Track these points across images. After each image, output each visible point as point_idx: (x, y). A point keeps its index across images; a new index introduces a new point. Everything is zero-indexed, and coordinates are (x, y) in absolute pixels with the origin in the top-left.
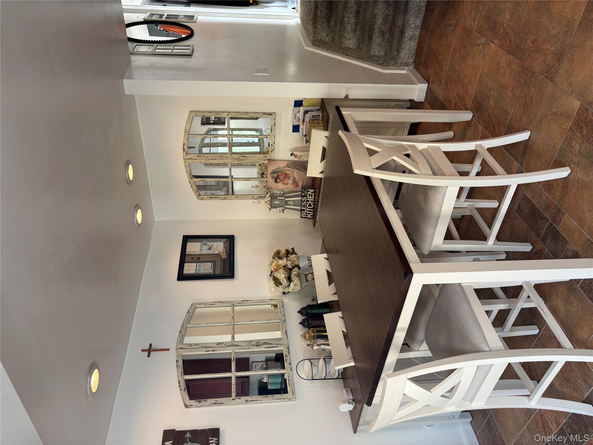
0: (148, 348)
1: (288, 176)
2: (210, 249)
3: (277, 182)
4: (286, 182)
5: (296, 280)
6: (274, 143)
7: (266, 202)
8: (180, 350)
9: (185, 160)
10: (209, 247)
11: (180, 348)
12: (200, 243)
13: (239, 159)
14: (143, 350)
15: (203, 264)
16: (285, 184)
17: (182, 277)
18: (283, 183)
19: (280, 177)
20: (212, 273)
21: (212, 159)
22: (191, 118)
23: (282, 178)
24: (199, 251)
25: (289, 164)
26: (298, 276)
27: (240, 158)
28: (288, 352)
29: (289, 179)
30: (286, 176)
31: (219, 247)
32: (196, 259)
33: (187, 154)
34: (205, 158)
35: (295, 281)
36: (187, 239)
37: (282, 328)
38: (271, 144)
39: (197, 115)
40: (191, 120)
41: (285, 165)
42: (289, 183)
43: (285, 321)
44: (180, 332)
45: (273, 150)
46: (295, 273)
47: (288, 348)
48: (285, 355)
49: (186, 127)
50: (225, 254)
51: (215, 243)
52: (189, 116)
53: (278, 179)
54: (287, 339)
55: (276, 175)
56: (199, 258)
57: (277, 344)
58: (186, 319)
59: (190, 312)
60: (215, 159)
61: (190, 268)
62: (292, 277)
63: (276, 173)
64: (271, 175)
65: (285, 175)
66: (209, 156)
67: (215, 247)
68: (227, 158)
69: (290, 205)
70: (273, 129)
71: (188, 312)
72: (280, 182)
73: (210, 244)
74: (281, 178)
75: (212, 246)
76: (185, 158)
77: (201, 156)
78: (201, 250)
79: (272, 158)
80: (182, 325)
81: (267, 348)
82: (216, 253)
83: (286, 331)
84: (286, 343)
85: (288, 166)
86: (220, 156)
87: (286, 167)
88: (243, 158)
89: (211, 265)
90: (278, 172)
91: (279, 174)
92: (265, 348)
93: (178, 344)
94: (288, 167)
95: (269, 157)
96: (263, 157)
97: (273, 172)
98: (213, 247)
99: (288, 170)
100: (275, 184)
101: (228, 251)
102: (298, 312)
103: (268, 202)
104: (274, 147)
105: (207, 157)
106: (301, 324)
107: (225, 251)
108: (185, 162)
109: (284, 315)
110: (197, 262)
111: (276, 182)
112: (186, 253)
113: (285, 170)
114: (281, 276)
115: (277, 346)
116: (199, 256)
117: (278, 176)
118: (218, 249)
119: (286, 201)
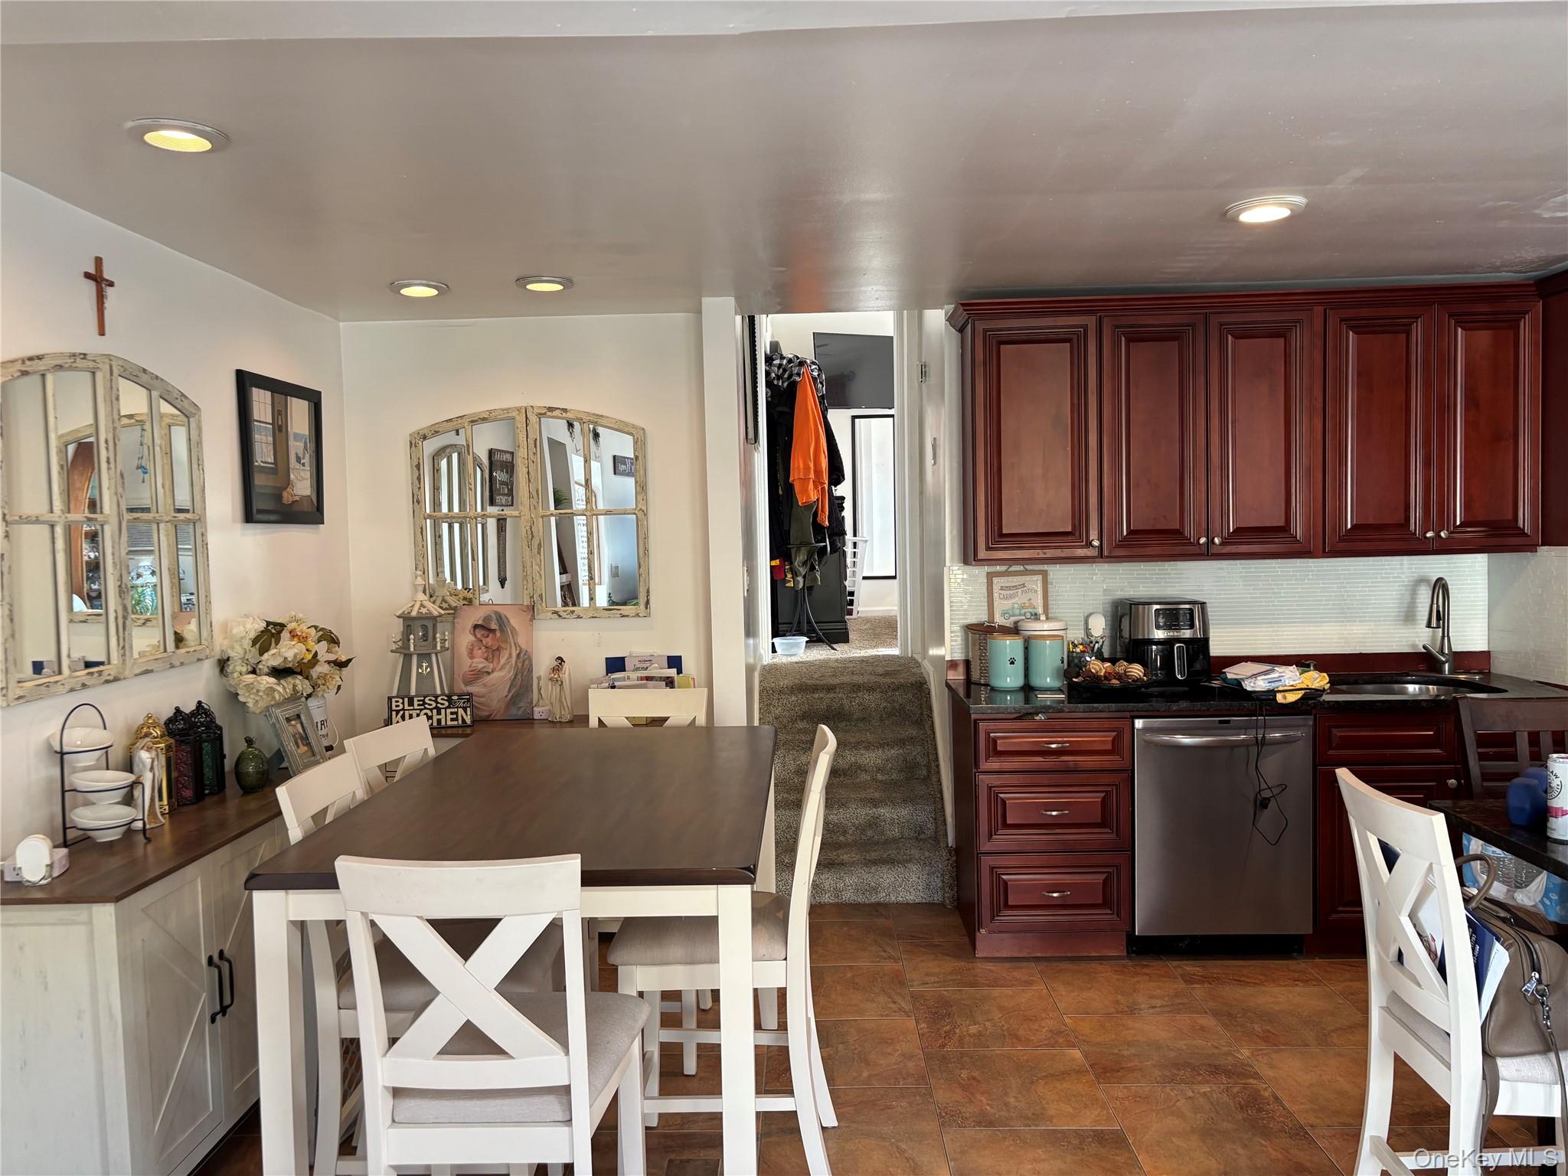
0: (106, 276)
1: (493, 657)
2: (298, 460)
3: (474, 631)
4: (478, 652)
5: (283, 688)
6: (579, 617)
7: (422, 606)
8: (108, 367)
9: (524, 411)
10: (302, 457)
11: (111, 367)
12: (308, 434)
13: (533, 536)
14: (99, 261)
15: (271, 439)
16: (472, 650)
17: (245, 381)
18: (472, 645)
19: (488, 636)
20: (256, 464)
21: (528, 473)
22: (632, 430)
23: (489, 641)
24: (295, 431)
25: (526, 657)
26: (295, 697)
27: (534, 539)
28: (108, 678)
29: (486, 659)
30: (493, 651)
31: (302, 486)
32: (280, 422)
33: (540, 415)
34: (531, 456)
35: (280, 689)
36: (314, 399)
37: (156, 659)
38: (574, 611)
39: (639, 443)
40: (626, 430)
41: (523, 647)
42: (475, 660)
43: (172, 666)
44: (144, 371)
45: (560, 616)
46: (299, 688)
47: (116, 679)
48: (101, 671)
49: (607, 417)
50: (291, 500)
51: (308, 475)
52: (634, 426)
53: (486, 633)
54: (136, 675)
55: (494, 626)
56: (280, 430)
57: (123, 647)
58: (171, 389)
59: (183, 399)
60: (529, 481)
61: (261, 402)
62: (290, 679)
63: (500, 626)
64: (494, 616)
65: (497, 649)
66: (536, 466)
67: (302, 474)
68: (532, 507)
69: (419, 666)
70: (613, 614)
71: (183, 395)
72: (476, 637)
73: (306, 460)
74: (487, 639)
75: (303, 465)
76: (530, 410)
77: (535, 447)
78: (296, 435)
79: (538, 614)
80: (157, 377)
81: (116, 618)
82: (292, 476)
83: (151, 671)
84: (127, 673)
85: (522, 655)
86: (537, 491)
87: (518, 648)
88: (536, 547)
89: (270, 461)
90: (502, 630)
91: (498, 634)
92: (116, 611)
93: (121, 363)
94: (518, 655)
95: (540, 607)
96: (539, 593)
97: (501, 618)
98: (302, 468)
99: (510, 656)
100: (469, 626)
101: (296, 508)
102: (199, 703)
103: (424, 611)
104: (566, 616)
105: (533, 462)
106: (175, 713)
107: (297, 498)
108: (519, 409)
109: (182, 664)
110: (273, 424)
111: (476, 627)
112: (289, 397)
113: (509, 646)
114: (287, 651)
115: (121, 646)
116: (284, 430)
117: (493, 631)
118: (299, 482)
119: (429, 655)
